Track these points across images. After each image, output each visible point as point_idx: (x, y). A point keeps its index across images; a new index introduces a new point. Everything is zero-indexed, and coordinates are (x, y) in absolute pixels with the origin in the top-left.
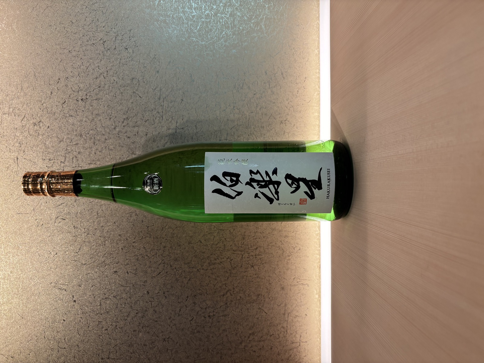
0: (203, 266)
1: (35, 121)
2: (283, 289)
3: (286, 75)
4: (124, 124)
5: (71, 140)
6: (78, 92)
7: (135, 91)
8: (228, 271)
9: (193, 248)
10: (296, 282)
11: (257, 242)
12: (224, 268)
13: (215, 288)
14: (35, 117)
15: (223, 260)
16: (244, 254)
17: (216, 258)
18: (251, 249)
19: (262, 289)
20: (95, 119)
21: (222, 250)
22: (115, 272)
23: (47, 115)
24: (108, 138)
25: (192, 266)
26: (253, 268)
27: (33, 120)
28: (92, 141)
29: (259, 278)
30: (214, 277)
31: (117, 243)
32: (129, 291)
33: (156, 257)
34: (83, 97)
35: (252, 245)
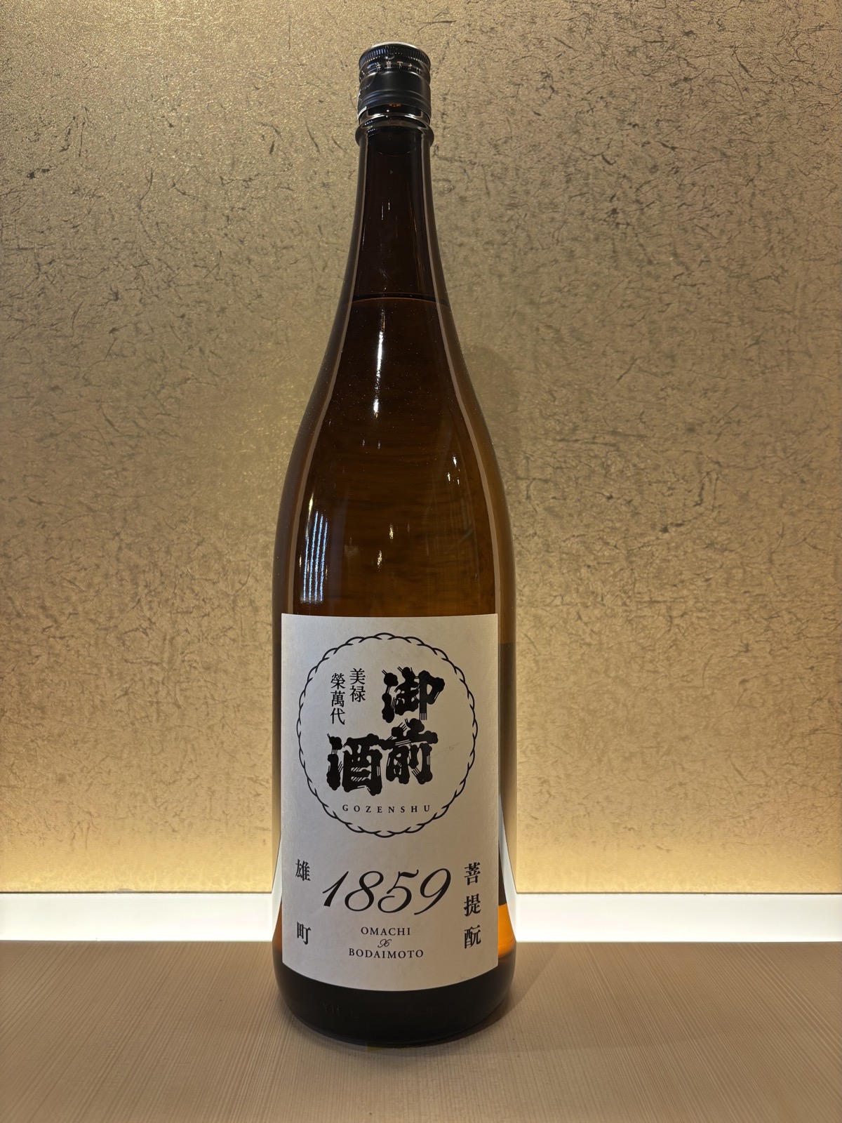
0: (130, 549)
1: (556, 75)
2: (61, 780)
3: (678, 795)
4: (543, 329)
5: (499, 178)
6: (637, 201)
7: (638, 362)
8: (114, 620)
9: (181, 521)
10: (80, 820)
11: (197, 706)
12: (122, 611)
13: (64, 584)
14: (565, 76)
15: (146, 608)
16: (163, 669)
17: (152, 588)
18: (177, 690)
19: (59, 718)
20: (558, 248)
21: (176, 605)
22: (116, 294)
23: (572, 112)
24: (505, 283)
25: (129, 518)
26: (122, 693)
27: (558, 69)
28: (498, 238)
29: (92, 710)
30: (96, 580)
31: (200, 302)
32: (59, 334)
33: (158, 414)
34: (620, 215)
35: (188, 693)
